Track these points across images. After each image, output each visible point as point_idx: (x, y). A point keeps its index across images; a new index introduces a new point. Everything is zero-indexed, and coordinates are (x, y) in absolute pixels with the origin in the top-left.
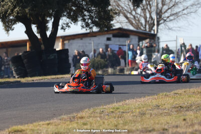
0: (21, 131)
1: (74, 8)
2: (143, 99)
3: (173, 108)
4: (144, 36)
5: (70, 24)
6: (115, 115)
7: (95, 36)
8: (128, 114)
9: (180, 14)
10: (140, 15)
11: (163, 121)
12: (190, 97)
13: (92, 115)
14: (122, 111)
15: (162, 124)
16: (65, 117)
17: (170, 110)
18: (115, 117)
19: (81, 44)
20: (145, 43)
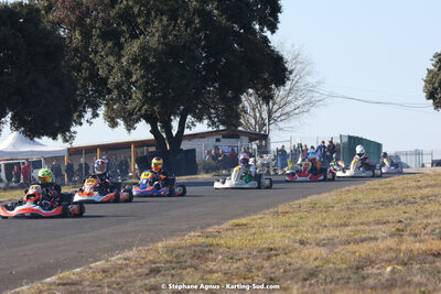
0: (243, 224)
4: (255, 137)
9: (292, 113)
10: (250, 115)
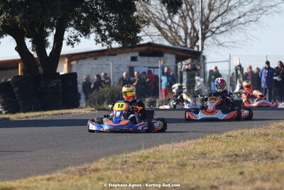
1: (85, 15)
2: (182, 144)
3: (225, 156)
4: (185, 54)
5: (79, 37)
6: (143, 166)
7: (115, 55)
8: (162, 166)
9: (235, 23)
10: (178, 25)
11: (210, 175)
12: (248, 140)
13: (111, 167)
14: (153, 160)
15: (209, 179)
16: (73, 169)
17: (221, 159)
18: (143, 170)
19: (95, 66)
20: (185, 65)
